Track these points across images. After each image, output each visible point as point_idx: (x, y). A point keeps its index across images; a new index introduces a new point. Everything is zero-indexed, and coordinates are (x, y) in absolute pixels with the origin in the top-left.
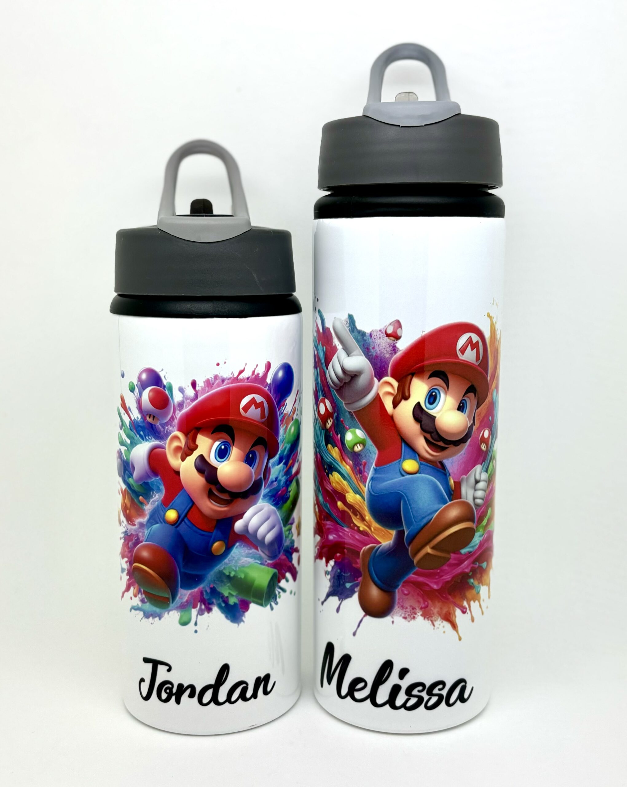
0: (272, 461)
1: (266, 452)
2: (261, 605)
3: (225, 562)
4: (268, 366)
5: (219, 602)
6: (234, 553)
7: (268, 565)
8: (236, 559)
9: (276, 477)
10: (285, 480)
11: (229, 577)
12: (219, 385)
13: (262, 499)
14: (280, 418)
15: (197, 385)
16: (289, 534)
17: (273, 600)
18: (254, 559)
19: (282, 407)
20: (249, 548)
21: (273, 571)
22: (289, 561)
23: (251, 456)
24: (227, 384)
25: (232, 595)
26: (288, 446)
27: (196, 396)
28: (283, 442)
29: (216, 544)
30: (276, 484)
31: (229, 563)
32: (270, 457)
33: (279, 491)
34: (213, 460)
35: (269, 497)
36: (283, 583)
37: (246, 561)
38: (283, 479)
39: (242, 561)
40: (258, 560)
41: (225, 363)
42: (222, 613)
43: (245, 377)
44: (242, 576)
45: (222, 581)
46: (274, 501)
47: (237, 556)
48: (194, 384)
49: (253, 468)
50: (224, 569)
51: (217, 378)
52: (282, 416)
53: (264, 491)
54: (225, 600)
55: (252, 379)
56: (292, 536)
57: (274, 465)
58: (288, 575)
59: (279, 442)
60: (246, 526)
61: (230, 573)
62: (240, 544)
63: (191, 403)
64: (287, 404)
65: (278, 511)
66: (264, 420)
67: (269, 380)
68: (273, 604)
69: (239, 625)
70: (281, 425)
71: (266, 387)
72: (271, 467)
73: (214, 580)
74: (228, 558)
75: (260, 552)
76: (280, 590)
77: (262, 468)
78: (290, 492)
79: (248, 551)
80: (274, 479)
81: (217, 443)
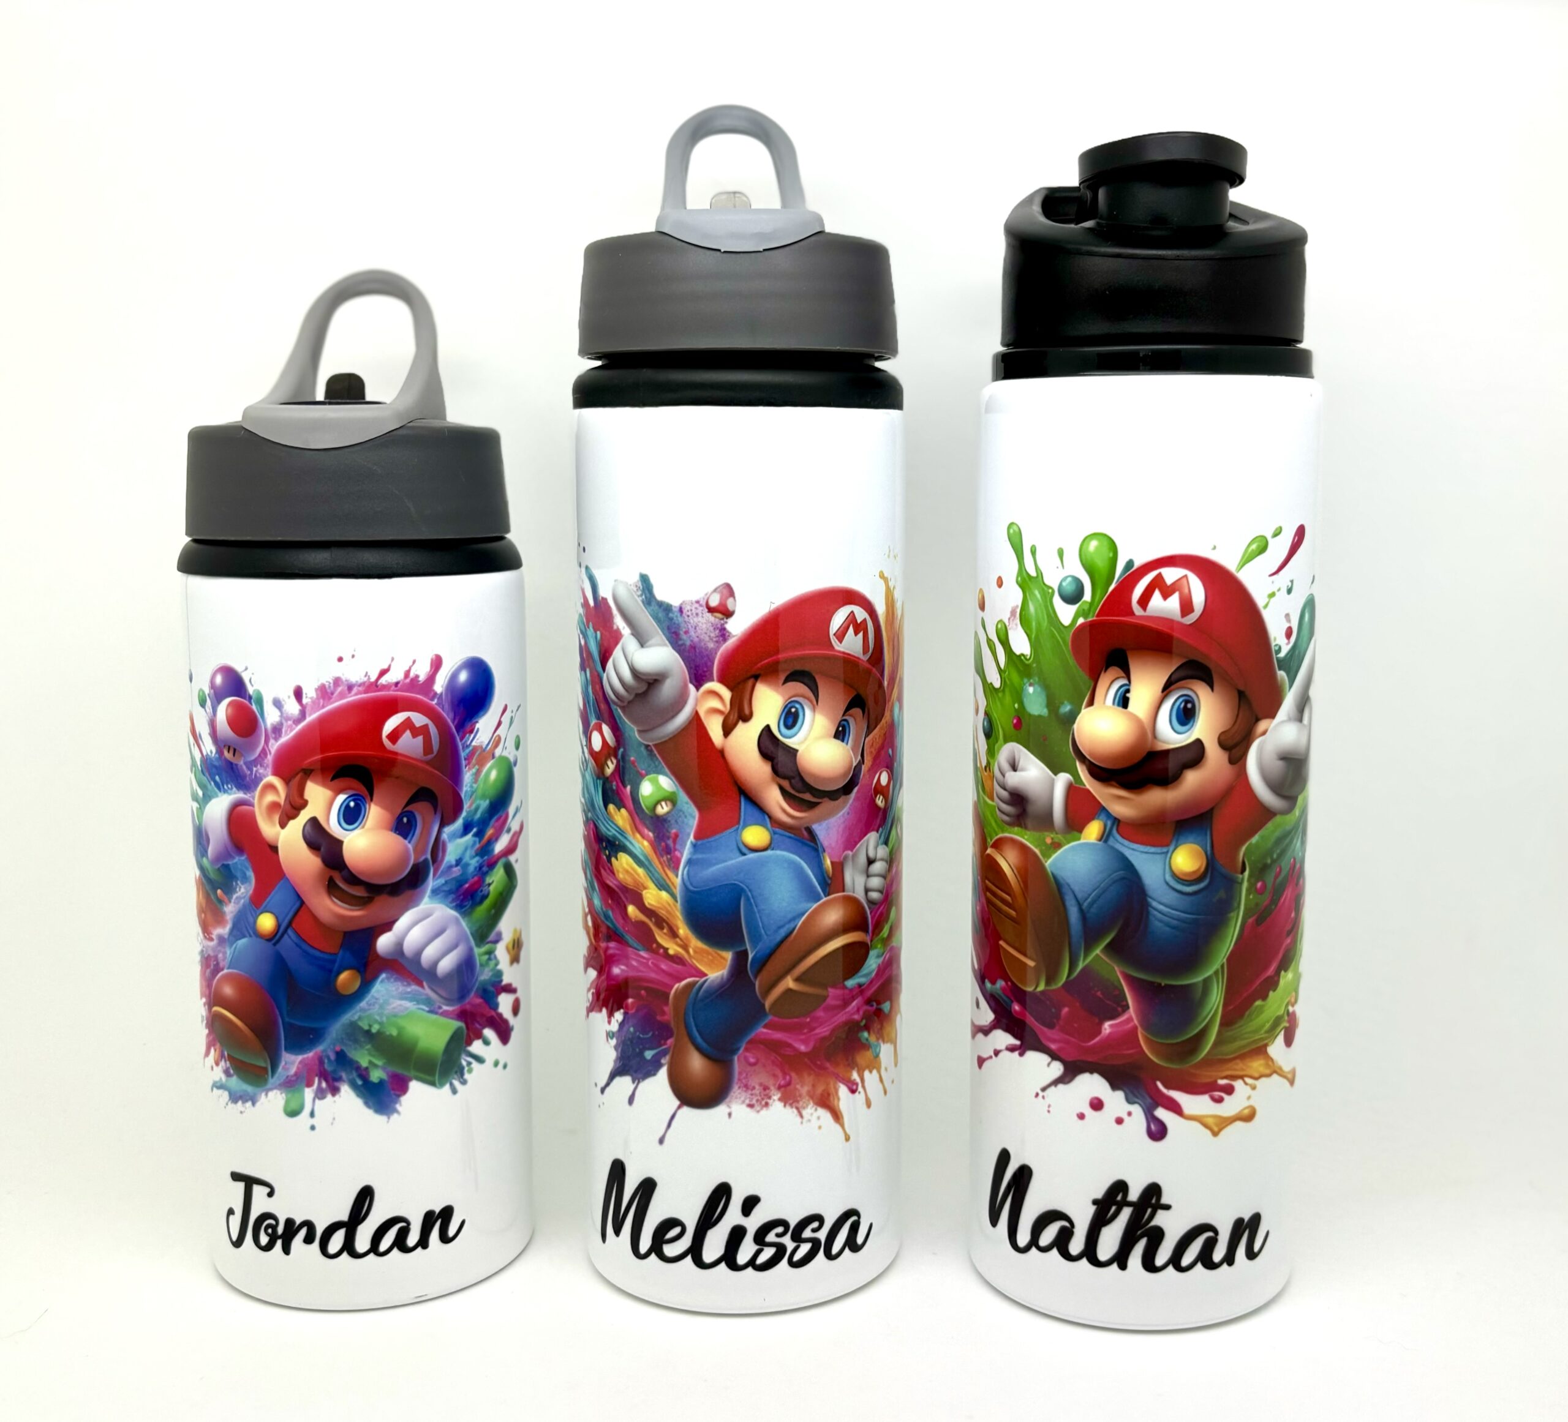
0: (448, 830)
1: (435, 813)
2: (432, 1084)
3: (360, 1007)
4: (437, 663)
5: (351, 1077)
6: (378, 991)
7: (445, 1014)
8: (381, 1001)
9: (458, 858)
10: (477, 865)
11: (368, 1033)
12: (342, 696)
13: (429, 897)
14: (463, 754)
15: (304, 696)
16: (489, 959)
17: (456, 1076)
18: (415, 1003)
19: (468, 735)
20: (405, 983)
21: (456, 1024)
22: (491, 1008)
23: (405, 820)
24: (356, 694)
25: (376, 1066)
26: (484, 804)
27: (303, 714)
28: (471, 797)
29: (344, 976)
30: (459, 871)
31: (369, 1009)
32: (443, 825)
33: (466, 883)
34: (334, 826)
35: (442, 894)
36: (477, 1047)
37: (400, 1005)
38: (474, 862)
39: (393, 1006)
40: (424, 1004)
41: (353, 656)
42: (358, 1096)
43: (390, 681)
44: (394, 1032)
45: (356, 1041)
46: (453, 901)
47: (383, 996)
48: (298, 693)
49: (409, 842)
50: (360, 1018)
51: (340, 683)
52: (467, 751)
53: (431, 883)
54: (363, 1074)
55: (404, 684)
56: (497, 964)
57: (454, 836)
58: (489, 1033)
59: (463, 796)
60: (399, 945)
61: (370, 1026)
62: (389, 975)
63: (294, 726)
64: (478, 729)
65: (463, 918)
66: (430, 757)
67: (439, 686)
68: (456, 1083)
69: (389, 1118)
70: (466, 766)
71: (432, 699)
72: (447, 840)
73: (342, 1039)
74: (367, 999)
75: (428, 991)
76: (470, 1059)
77: (427, 843)
78: (489, 885)
79: (404, 988)
80: (454, 862)
81: (342, 798)
